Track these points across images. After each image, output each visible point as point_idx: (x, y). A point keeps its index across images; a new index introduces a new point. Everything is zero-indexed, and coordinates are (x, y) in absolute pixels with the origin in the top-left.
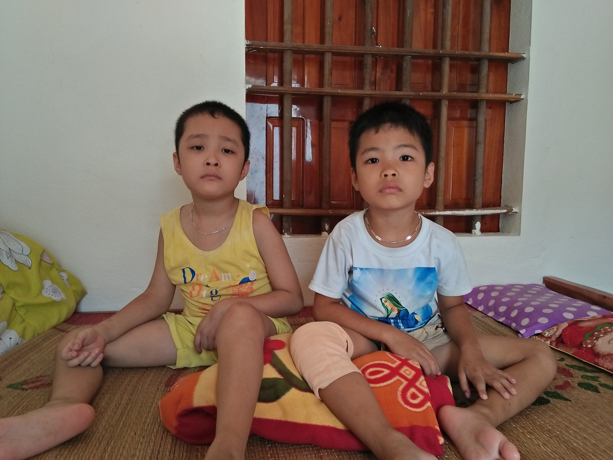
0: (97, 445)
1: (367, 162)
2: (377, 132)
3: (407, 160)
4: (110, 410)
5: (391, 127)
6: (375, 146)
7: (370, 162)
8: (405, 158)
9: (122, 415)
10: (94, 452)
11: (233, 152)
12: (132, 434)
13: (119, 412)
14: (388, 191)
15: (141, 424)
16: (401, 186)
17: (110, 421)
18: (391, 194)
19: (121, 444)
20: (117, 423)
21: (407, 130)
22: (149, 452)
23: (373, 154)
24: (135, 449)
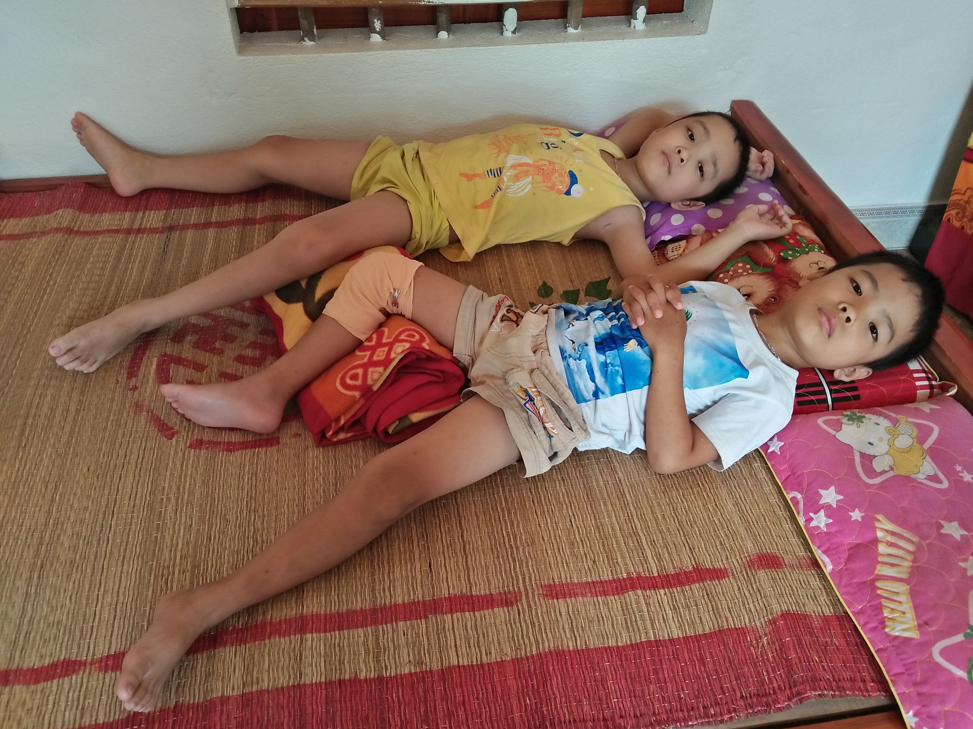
0: (43, 490)
1: (852, 280)
2: (904, 280)
3: (872, 332)
4: (56, 424)
5: (917, 296)
6: (880, 284)
7: (855, 284)
8: (873, 329)
9: (72, 432)
10: (40, 503)
11: (702, 175)
12: (85, 470)
13: (67, 429)
14: (824, 319)
15: (96, 452)
16: (836, 334)
17: (57, 445)
18: (821, 325)
19: (72, 488)
20: (66, 451)
21: (917, 318)
22: (104, 504)
23: (866, 285)
24: (88, 497)
